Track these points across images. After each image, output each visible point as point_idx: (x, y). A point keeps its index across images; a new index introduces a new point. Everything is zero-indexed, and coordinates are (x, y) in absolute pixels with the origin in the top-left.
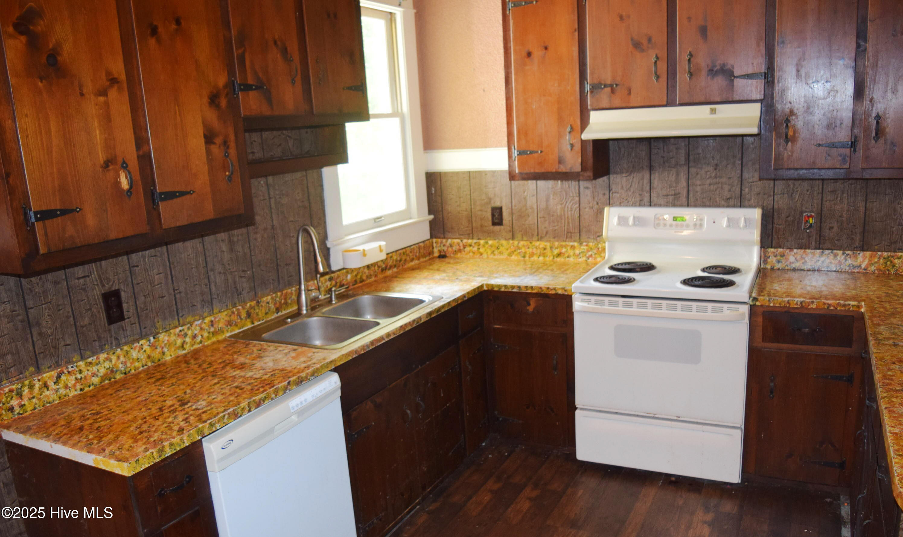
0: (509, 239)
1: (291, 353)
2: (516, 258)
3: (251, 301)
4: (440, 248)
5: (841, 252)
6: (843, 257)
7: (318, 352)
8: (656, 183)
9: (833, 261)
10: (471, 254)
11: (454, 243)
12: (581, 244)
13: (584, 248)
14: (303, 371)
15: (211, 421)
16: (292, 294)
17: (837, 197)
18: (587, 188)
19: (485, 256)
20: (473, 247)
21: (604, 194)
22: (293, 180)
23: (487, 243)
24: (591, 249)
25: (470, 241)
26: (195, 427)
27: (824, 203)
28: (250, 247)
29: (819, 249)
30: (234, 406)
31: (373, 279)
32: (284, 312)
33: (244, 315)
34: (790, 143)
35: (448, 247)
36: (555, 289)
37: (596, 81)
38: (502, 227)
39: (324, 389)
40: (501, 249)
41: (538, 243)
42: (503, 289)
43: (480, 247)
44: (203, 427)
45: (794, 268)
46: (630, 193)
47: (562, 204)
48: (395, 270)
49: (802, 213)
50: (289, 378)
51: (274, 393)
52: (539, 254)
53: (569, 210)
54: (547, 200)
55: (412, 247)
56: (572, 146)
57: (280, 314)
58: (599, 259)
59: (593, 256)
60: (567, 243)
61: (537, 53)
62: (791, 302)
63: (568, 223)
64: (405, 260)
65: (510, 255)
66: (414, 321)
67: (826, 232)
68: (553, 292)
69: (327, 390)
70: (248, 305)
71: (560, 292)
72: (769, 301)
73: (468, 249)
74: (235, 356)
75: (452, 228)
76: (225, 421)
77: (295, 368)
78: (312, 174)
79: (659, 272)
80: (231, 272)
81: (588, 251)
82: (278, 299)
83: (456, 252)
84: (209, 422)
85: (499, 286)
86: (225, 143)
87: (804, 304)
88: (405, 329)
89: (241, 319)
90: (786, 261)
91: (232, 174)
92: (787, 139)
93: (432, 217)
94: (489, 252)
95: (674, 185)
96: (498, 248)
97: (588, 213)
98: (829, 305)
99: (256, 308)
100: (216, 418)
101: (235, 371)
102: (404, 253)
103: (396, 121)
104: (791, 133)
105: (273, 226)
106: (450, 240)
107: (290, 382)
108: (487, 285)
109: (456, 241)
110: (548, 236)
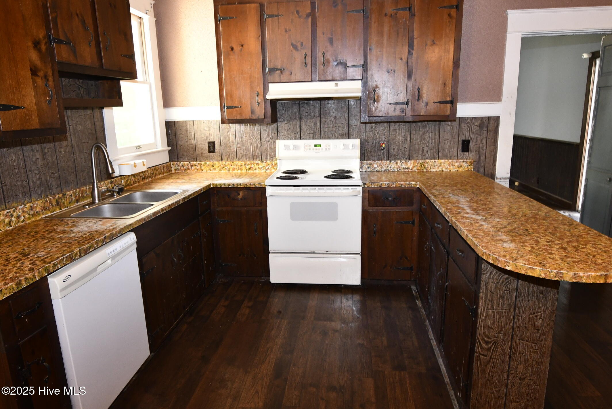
0: (219, 161)
1: (98, 222)
2: (224, 172)
3: (59, 194)
4: (175, 168)
5: (400, 161)
6: (401, 163)
7: (118, 221)
8: (304, 127)
9: (396, 166)
10: (196, 170)
11: (185, 164)
12: (262, 162)
13: (264, 164)
14: (113, 230)
15: (54, 262)
16: (86, 190)
17: (397, 133)
18: (265, 130)
19: (205, 171)
20: (197, 166)
21: (275, 133)
22: (84, 115)
23: (206, 163)
24: (268, 164)
25: (195, 163)
26: (43, 266)
27: (390, 136)
28: (57, 157)
29: (389, 160)
30: (69, 253)
31: (137, 184)
32: (82, 203)
33: (54, 203)
34: (376, 103)
35: (181, 167)
36: (254, 185)
37: (272, 67)
38: (215, 154)
39: (127, 242)
40: (215, 166)
41: (237, 163)
42: (223, 186)
43: (202, 166)
44: (49, 266)
45: (377, 171)
46: (289, 132)
47: (250, 140)
48: (150, 179)
49: (379, 142)
50: (104, 234)
51: (96, 244)
52: (238, 169)
53: (255, 142)
54: (242, 138)
55: (159, 166)
56: (258, 103)
57: (79, 203)
58: (273, 170)
59: (270, 169)
60: (254, 162)
61: (237, 48)
62: (382, 184)
63: (255, 150)
64: (156, 174)
65: (220, 170)
66: (176, 202)
67: (392, 151)
68: (253, 186)
69: (129, 243)
70: (57, 196)
71: (257, 186)
72: (372, 184)
73: (194, 167)
74: (55, 227)
75: (183, 155)
76: (64, 262)
77: (106, 229)
78: (97, 112)
79: (309, 174)
80: (44, 173)
81: (267, 166)
82: (77, 194)
83: (186, 170)
84: (53, 263)
85: (221, 185)
86: (46, 77)
87: (389, 185)
88: (171, 207)
89: (53, 206)
90: (373, 167)
91: (51, 99)
92: (374, 100)
93: (170, 148)
94: (208, 169)
95: (313, 127)
96: (213, 166)
97: (265, 144)
98: (402, 185)
99: (63, 199)
100: (58, 260)
101: (59, 235)
102: (155, 169)
103: (147, 86)
104: (376, 97)
105: (72, 144)
106: (182, 163)
107: (105, 236)
108: (213, 184)
109: (186, 163)
110: (243, 158)
